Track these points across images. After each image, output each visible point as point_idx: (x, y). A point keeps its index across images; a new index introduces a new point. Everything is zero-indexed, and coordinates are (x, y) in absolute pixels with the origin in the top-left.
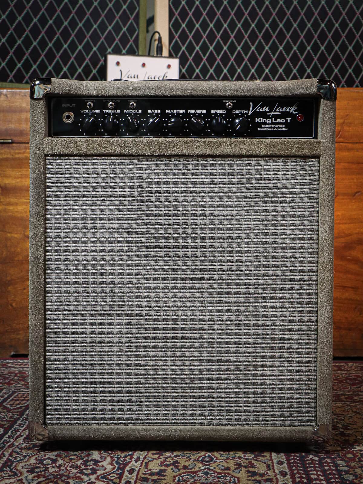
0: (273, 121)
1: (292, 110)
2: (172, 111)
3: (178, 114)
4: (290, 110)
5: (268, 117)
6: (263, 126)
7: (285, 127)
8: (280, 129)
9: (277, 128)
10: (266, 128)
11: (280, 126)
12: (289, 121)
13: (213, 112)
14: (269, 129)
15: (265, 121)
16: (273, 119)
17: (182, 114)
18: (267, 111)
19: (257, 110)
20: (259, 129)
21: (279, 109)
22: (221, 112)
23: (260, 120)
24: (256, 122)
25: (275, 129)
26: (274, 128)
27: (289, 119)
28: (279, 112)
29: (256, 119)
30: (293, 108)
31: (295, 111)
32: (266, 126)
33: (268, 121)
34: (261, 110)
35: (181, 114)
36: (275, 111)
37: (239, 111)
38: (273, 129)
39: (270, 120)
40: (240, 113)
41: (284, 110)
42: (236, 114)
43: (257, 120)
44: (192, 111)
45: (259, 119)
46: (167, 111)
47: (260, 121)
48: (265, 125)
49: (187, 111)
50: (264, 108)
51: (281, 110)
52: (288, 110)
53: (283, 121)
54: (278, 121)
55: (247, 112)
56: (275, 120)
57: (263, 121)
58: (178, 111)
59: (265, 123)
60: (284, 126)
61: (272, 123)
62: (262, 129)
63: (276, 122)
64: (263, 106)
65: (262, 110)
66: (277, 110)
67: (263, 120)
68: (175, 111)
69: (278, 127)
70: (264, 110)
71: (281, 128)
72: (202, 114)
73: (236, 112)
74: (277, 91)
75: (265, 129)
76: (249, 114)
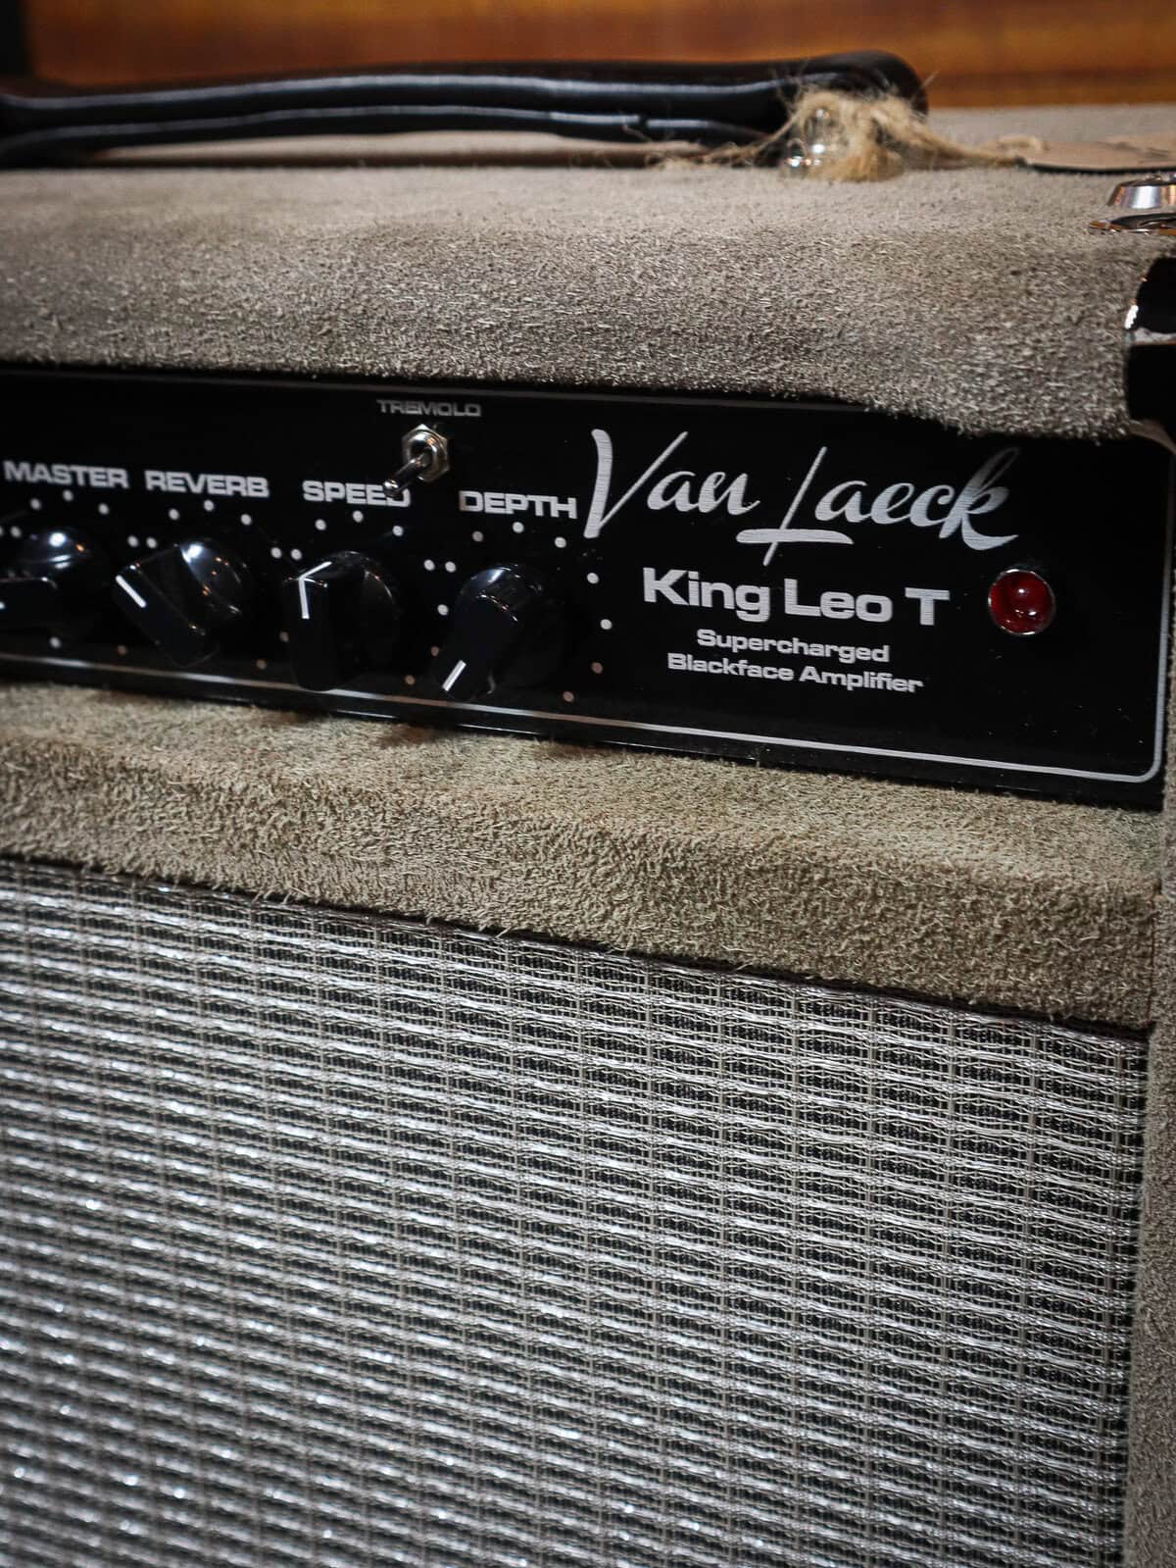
0: (792, 607)
1: (957, 518)
2: (40, 473)
3: (88, 495)
4: (936, 511)
5: (744, 567)
6: (707, 637)
7: (895, 668)
8: (849, 681)
9: (822, 664)
10: (734, 658)
11: (849, 654)
12: (927, 617)
13: (316, 491)
14: (756, 671)
15: (718, 596)
16: (791, 586)
17: (111, 495)
18: (736, 508)
19: (655, 501)
20: (678, 661)
21: (838, 504)
22: (372, 494)
23: (681, 587)
24: (650, 597)
25: (809, 673)
26: (797, 662)
27: (928, 600)
28: (839, 524)
29: (649, 573)
30: (966, 499)
31: (981, 524)
32: (734, 643)
33: (750, 602)
34: (682, 501)
35: (104, 494)
36: (807, 519)
37: (509, 503)
38: (786, 674)
39: (764, 593)
40: (518, 516)
41: (880, 513)
42: (483, 520)
43: (655, 585)
44: (169, 481)
45: (674, 575)
46: (9, 466)
47: (675, 599)
48: (723, 632)
49: (136, 479)
50: (709, 485)
51: (852, 512)
52: (918, 516)
53: (874, 608)
54: (834, 605)
55: (571, 507)
56: (802, 600)
57: (701, 594)
58: (80, 470)
59: (723, 620)
60: (884, 654)
61: (780, 624)
62: (701, 666)
63: (811, 611)
64: (696, 463)
65: (694, 497)
66: (824, 511)
67: (708, 588)
68: (61, 474)
69: (831, 664)
70: (707, 503)
71: (859, 667)
72: (238, 503)
73: (488, 502)
74: (790, 350)
75: (727, 667)
76: (592, 530)
